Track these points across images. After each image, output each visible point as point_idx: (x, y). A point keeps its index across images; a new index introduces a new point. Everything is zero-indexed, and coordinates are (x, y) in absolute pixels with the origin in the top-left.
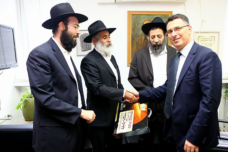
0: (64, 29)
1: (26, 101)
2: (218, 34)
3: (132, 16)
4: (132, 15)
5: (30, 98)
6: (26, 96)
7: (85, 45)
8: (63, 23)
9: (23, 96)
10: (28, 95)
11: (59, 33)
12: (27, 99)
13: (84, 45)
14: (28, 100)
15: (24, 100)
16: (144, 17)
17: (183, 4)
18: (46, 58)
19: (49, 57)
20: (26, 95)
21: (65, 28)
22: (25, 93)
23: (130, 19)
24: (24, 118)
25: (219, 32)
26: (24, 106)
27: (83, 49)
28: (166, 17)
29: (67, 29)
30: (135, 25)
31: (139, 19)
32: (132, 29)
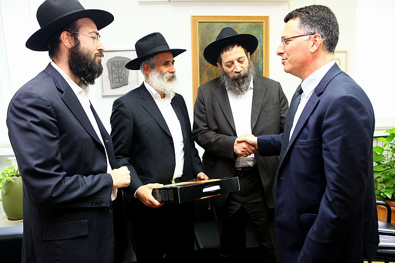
0: (73, 44)
1: (9, 183)
2: (344, 54)
3: (199, 25)
4: (199, 22)
5: (16, 177)
6: (8, 174)
7: (117, 78)
8: (67, 34)
9: (3, 174)
10: (13, 171)
11: (64, 54)
12: (10, 179)
13: (115, 78)
14: (13, 181)
15: (4, 181)
16: (220, 26)
17: (287, 3)
18: (50, 108)
19: (55, 105)
20: (9, 172)
21: (74, 42)
22: (7, 167)
23: (196, 30)
24: (5, 214)
25: (346, 52)
26: (5, 193)
27: (114, 85)
28: (259, 25)
29: (77, 43)
30: (205, 41)
31: (211, 30)
32: (200, 47)
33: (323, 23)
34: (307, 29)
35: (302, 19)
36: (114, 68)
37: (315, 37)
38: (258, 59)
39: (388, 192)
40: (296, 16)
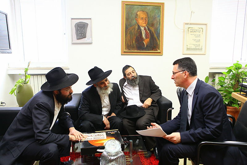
1: (20, 86)
2: (205, 26)
4: (126, 5)
5: (24, 84)
7: (80, 33)
10: (22, 81)
12: (21, 84)
14: (22, 86)
15: (18, 85)
16: (137, 7)
20: (20, 81)
23: (124, 9)
25: (206, 24)
26: (18, 92)
27: (78, 37)
28: (158, 7)
30: (129, 15)
31: (132, 9)
32: (126, 18)
33: (188, 66)
34: (181, 69)
35: (179, 65)
36: (79, 28)
37: (185, 72)
38: (157, 26)
39: (226, 101)
40: (177, 64)
